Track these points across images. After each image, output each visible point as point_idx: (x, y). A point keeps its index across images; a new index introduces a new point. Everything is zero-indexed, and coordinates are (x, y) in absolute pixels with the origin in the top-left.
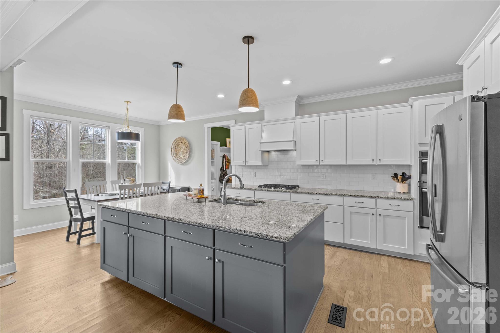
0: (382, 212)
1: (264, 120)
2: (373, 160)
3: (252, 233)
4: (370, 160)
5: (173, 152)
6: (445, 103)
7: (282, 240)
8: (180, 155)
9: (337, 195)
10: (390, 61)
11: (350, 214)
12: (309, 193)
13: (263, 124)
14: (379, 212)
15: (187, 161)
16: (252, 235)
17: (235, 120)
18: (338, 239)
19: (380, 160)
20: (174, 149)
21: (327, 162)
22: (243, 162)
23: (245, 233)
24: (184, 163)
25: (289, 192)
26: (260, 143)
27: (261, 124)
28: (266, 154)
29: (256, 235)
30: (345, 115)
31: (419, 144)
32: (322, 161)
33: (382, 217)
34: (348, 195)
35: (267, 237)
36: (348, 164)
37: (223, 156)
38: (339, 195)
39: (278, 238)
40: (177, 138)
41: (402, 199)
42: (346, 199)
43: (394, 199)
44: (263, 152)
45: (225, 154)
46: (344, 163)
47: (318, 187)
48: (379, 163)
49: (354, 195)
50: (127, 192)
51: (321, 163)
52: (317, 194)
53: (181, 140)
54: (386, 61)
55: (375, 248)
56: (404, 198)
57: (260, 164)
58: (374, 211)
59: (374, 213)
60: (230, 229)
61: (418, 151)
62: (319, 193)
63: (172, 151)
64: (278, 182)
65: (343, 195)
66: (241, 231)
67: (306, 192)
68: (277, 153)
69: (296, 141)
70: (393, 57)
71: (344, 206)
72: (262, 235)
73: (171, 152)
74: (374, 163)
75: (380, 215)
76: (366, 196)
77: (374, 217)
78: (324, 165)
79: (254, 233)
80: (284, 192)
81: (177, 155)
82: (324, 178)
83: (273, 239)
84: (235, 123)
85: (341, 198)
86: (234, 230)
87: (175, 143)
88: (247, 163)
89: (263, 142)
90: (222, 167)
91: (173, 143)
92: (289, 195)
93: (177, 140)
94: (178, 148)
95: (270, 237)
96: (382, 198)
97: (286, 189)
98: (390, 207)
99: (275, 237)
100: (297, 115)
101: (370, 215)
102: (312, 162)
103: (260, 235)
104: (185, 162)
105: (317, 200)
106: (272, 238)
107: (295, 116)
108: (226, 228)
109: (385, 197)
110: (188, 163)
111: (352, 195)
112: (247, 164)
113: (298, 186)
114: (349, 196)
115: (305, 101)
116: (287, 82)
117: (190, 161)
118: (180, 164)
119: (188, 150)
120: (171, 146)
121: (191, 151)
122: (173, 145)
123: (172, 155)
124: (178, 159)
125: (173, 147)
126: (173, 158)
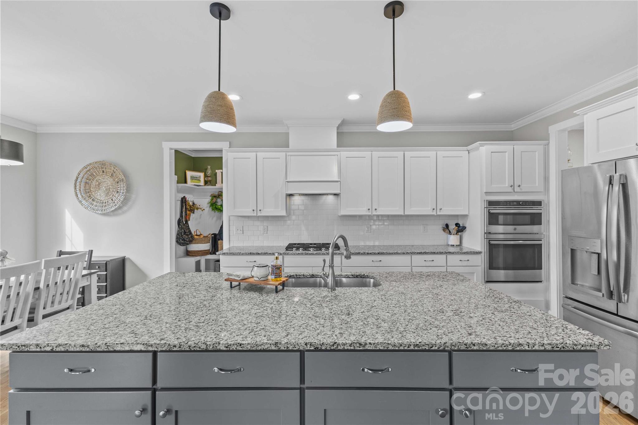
1: (289, 148)
2: (433, 209)
3: (544, 345)
4: (430, 209)
5: (80, 190)
6: (506, 152)
8: (99, 195)
9: (404, 253)
10: (479, 96)
12: (368, 254)
13: (288, 154)
14: (449, 269)
15: (120, 208)
16: (545, 349)
17: (229, 142)
19: (440, 209)
20: (83, 184)
21: (383, 211)
22: (253, 210)
23: (529, 347)
24: (112, 211)
26: (285, 182)
27: (285, 153)
28: (288, 199)
29: (552, 347)
31: (486, 193)
32: (376, 210)
34: (416, 253)
35: (575, 348)
36: (406, 213)
37: (182, 199)
38: (406, 254)
39: (596, 346)
40: (91, 162)
41: (471, 253)
42: (414, 257)
43: (464, 253)
44: (287, 195)
45: (184, 197)
46: (402, 213)
47: (362, 244)
48: (439, 213)
49: (424, 252)
51: (375, 213)
52: (379, 253)
53: (102, 168)
54: (475, 96)
56: (474, 252)
57: (283, 213)
60: (496, 346)
61: (485, 200)
62: (382, 252)
63: (78, 187)
64: (305, 239)
65: (412, 253)
66: (520, 345)
67: (364, 253)
68: (303, 198)
69: (340, 182)
70: (483, 92)
71: (412, 266)
72: (566, 346)
73: (74, 190)
74: (434, 213)
76: (436, 252)
78: (378, 216)
79: (550, 344)
81: (89, 197)
82: (369, 232)
83: (587, 349)
84: (229, 147)
85: (408, 257)
86: (505, 346)
87: (86, 172)
88: (261, 213)
89: (289, 180)
90: (180, 218)
91: (80, 172)
92: (340, 259)
93: (91, 167)
94: (94, 183)
95: (581, 346)
96: (453, 253)
98: (460, 264)
99: (589, 345)
102: (362, 211)
103: (560, 346)
104: (113, 209)
105: (379, 262)
106: (585, 348)
107: (337, 147)
108: (486, 345)
109: (456, 252)
110: (120, 211)
111: (421, 253)
114: (418, 253)
116: (354, 97)
117: (125, 208)
118: (101, 214)
119: (122, 187)
120: (75, 178)
121: (129, 189)
122: (81, 176)
123: (77, 195)
124: (95, 203)
125: (79, 180)
126: (80, 202)
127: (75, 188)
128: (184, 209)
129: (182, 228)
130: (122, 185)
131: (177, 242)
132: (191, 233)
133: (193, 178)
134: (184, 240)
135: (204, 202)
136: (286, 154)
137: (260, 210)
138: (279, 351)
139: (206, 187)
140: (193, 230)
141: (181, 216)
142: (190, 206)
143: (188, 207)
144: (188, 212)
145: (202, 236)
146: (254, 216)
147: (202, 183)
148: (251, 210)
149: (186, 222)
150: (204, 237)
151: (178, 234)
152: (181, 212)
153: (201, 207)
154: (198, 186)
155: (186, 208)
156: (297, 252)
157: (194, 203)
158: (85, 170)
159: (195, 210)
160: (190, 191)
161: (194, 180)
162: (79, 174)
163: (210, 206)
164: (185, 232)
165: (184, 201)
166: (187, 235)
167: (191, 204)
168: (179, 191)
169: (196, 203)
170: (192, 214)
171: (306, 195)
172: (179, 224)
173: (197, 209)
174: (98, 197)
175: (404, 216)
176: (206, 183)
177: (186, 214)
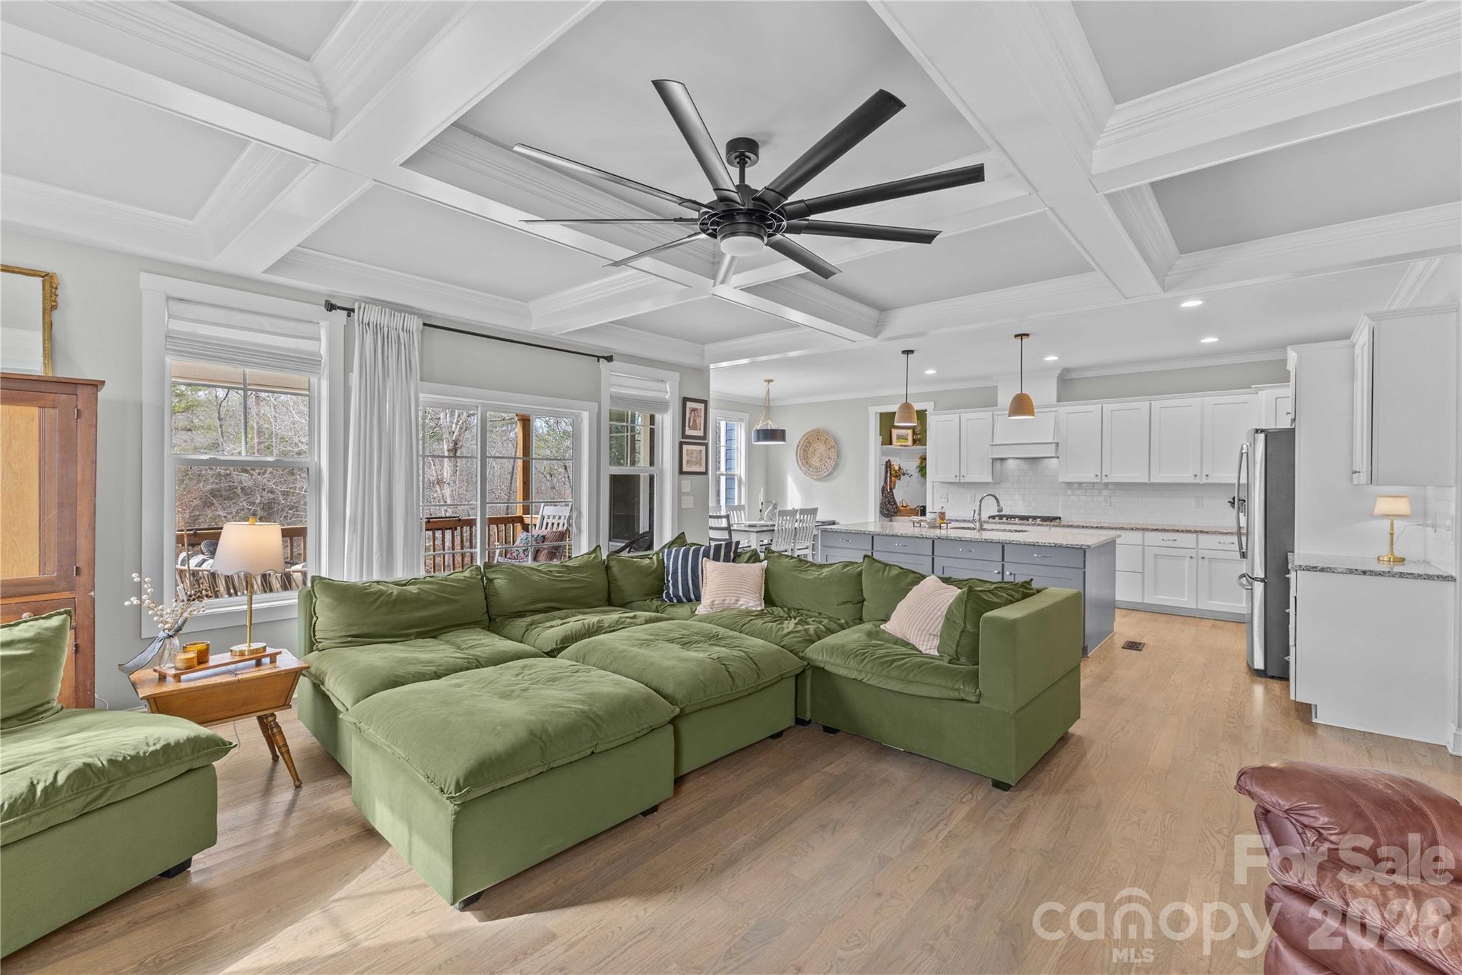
0: (1207, 554)
1: (996, 406)
2: (1196, 476)
4: (1190, 475)
5: (800, 457)
7: (1083, 547)
8: (815, 461)
9: (1132, 529)
11: (1155, 558)
12: (1083, 527)
13: (995, 413)
14: (1202, 553)
15: (831, 473)
16: (1050, 545)
17: (933, 403)
18: (1135, 597)
19: (1207, 476)
20: (802, 451)
21: (1116, 477)
22: (956, 475)
24: (824, 476)
25: (1047, 525)
26: (992, 445)
27: (991, 413)
28: (998, 464)
30: (1148, 403)
32: (1106, 476)
33: (1206, 562)
34: (1151, 529)
36: (1151, 481)
37: (887, 462)
38: (1136, 529)
40: (809, 430)
42: (1147, 534)
43: (1227, 533)
44: (994, 460)
45: (889, 461)
46: (1145, 480)
48: (1205, 481)
49: (1161, 528)
50: (788, 518)
51: (1105, 480)
52: (1096, 528)
53: (817, 436)
54: (1209, 340)
55: (1195, 607)
57: (990, 480)
58: (1193, 553)
59: (1194, 555)
62: (1102, 526)
63: (799, 455)
65: (1144, 530)
67: (1078, 526)
68: (1016, 462)
69: (1057, 444)
71: (1144, 546)
73: (795, 458)
74: (1197, 481)
75: (1203, 558)
76: (1181, 530)
77: (1194, 561)
78: (1109, 483)
80: (1039, 525)
81: (807, 463)
82: (1108, 504)
85: (1139, 534)
87: (805, 440)
88: (964, 479)
89: (996, 443)
90: (884, 486)
91: (801, 440)
93: (808, 435)
94: (811, 449)
96: (1208, 532)
97: (1042, 521)
98: (1220, 547)
100: (1059, 400)
101: (1188, 560)
102: (1088, 477)
104: (825, 474)
107: (1057, 403)
109: (1212, 532)
110: (832, 477)
111: (1158, 529)
112: (962, 481)
113: (1060, 518)
114: (1153, 530)
115: (1074, 375)
116: (1051, 358)
117: (836, 474)
118: (816, 479)
119: (833, 453)
120: (796, 446)
121: (839, 456)
122: (801, 443)
123: (798, 462)
124: (811, 469)
125: (799, 448)
126: (800, 468)
127: (797, 456)
128: (889, 475)
129: (886, 497)
130: (833, 451)
131: (881, 512)
132: (895, 503)
133: (899, 437)
134: (888, 510)
135: (911, 466)
136: (993, 414)
137: (963, 476)
138: (923, 538)
139: (915, 447)
140: (898, 500)
141: (886, 483)
142: (896, 471)
143: (893, 472)
144: (893, 478)
145: (908, 508)
146: (957, 483)
147: (910, 442)
148: (953, 476)
149: (891, 489)
150: (911, 509)
151: (882, 504)
152: (886, 478)
153: (908, 472)
154: (905, 446)
155: (891, 474)
156: (1001, 521)
157: (900, 468)
158: (804, 438)
159: (902, 476)
160: (896, 453)
161: (900, 440)
162: (800, 442)
163: (919, 471)
164: (889, 502)
165: (888, 465)
166: (891, 505)
167: (897, 468)
168: (883, 454)
169: (902, 467)
170: (897, 481)
171: (1017, 458)
172: (883, 493)
173: (904, 474)
174: (814, 463)
175: (1150, 484)
176: (914, 442)
177: (891, 481)
